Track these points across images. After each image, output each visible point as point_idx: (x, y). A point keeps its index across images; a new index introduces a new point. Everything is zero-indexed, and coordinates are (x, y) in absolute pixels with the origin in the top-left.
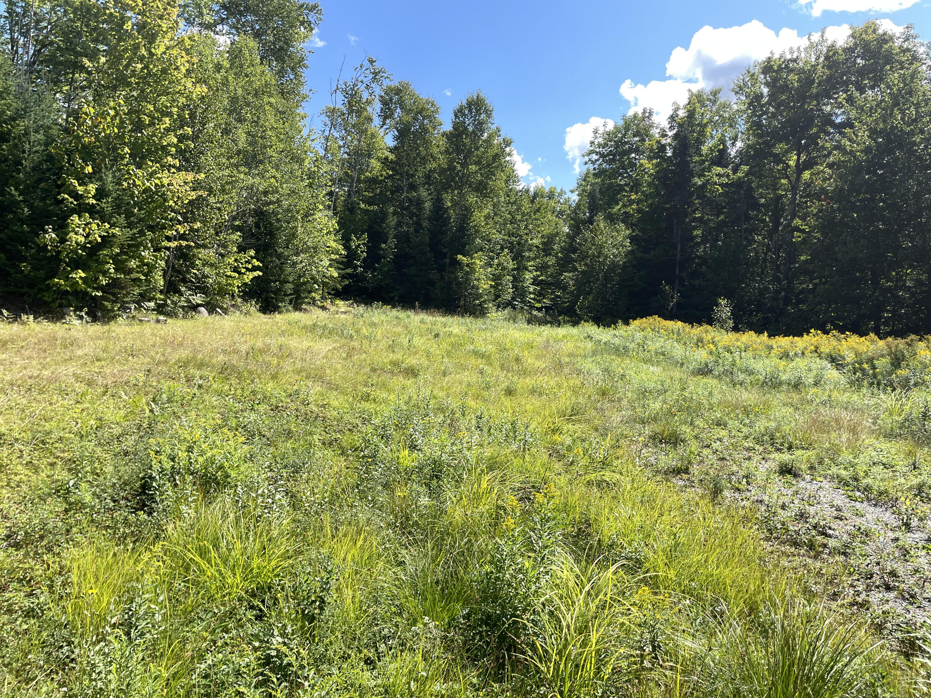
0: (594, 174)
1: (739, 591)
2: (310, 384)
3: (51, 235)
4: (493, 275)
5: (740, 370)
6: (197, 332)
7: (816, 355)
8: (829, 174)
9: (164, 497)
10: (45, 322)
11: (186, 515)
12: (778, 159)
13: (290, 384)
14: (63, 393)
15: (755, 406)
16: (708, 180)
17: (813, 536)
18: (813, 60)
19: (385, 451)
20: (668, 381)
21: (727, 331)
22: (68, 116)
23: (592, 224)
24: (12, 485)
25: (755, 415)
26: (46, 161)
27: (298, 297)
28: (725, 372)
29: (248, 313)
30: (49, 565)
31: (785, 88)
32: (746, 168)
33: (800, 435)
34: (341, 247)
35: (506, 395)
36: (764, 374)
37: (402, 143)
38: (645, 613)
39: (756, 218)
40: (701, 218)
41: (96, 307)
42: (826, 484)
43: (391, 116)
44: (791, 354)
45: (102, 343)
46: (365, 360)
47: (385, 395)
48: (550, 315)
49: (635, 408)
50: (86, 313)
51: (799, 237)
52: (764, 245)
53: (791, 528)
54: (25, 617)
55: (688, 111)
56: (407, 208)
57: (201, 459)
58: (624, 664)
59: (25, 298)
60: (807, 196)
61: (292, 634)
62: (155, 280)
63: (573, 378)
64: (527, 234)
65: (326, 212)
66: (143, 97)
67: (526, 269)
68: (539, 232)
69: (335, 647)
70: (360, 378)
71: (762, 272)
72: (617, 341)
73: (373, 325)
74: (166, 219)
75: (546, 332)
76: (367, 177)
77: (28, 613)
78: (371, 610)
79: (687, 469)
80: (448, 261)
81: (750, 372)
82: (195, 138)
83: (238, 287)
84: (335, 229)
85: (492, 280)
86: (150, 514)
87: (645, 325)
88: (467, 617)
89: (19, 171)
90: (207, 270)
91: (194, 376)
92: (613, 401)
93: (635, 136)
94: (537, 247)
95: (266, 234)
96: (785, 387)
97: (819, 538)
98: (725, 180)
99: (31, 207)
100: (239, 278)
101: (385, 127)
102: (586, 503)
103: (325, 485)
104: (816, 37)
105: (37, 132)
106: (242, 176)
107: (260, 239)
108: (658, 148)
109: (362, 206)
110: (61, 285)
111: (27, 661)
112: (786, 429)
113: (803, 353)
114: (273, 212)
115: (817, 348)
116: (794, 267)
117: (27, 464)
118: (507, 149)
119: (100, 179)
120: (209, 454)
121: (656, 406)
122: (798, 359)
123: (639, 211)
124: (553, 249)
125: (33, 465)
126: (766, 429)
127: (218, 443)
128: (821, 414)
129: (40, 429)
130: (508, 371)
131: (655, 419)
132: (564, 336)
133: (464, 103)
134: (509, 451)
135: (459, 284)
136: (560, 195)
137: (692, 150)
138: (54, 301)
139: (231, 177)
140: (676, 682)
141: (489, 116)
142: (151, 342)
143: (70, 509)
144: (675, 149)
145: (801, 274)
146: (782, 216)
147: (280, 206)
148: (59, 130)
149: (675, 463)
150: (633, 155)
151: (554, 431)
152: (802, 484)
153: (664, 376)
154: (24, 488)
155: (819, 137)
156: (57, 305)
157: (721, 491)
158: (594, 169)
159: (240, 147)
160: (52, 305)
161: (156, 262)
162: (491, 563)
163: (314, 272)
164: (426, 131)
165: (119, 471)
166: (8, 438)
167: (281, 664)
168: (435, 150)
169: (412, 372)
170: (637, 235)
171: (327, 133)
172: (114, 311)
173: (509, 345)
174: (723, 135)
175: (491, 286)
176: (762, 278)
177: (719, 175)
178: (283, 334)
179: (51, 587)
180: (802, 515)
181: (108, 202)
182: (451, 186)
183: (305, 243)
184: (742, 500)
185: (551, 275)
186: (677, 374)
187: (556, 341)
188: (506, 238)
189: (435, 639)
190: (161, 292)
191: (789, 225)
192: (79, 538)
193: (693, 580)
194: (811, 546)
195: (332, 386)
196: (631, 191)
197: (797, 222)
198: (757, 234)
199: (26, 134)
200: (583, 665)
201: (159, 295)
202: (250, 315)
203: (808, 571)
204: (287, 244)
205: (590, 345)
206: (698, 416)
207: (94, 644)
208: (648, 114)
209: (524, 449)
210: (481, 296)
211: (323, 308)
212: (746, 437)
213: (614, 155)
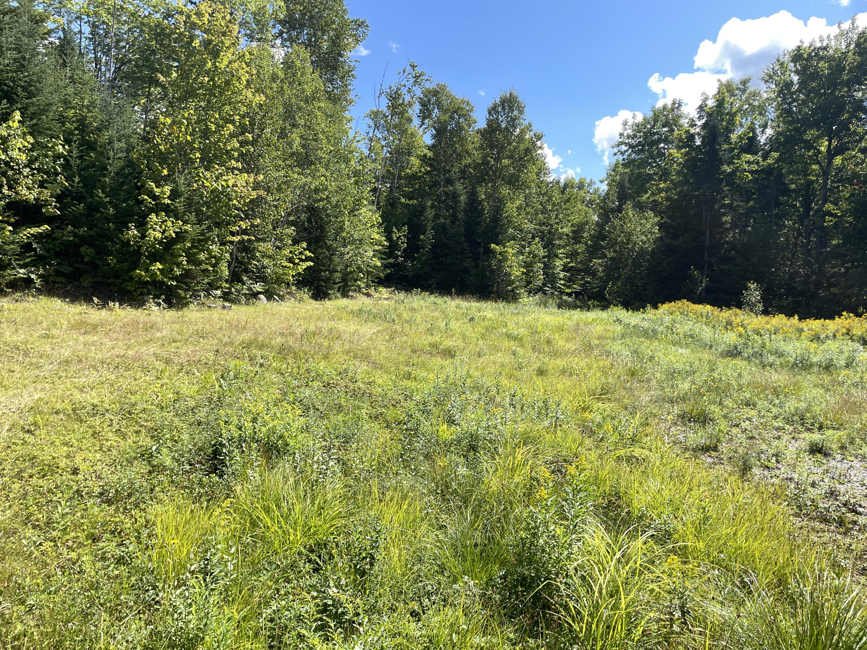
0: (623, 164)
1: (768, 564)
2: (357, 363)
3: (134, 232)
4: (525, 262)
5: (770, 352)
6: (258, 316)
7: (848, 337)
8: (861, 159)
9: (233, 462)
10: (129, 309)
11: (252, 478)
12: (809, 146)
13: (340, 363)
14: (146, 370)
15: (785, 387)
16: (737, 168)
17: (844, 513)
18: (844, 47)
19: (426, 426)
20: (697, 362)
21: (757, 314)
22: (146, 126)
23: (621, 213)
24: (104, 449)
25: (785, 396)
26: (128, 166)
27: (346, 285)
28: (755, 354)
29: (301, 300)
30: (136, 520)
31: (816, 75)
32: (776, 155)
33: (831, 415)
34: (384, 238)
35: (538, 375)
36: (794, 356)
37: (439, 142)
38: (674, 579)
39: (786, 203)
40: (731, 204)
41: (171, 295)
42: (857, 463)
43: (429, 116)
44: (822, 336)
45: (176, 327)
46: (406, 342)
47: (425, 374)
48: (579, 300)
49: (664, 388)
50: (164, 301)
51: (831, 221)
52: (794, 230)
53: (821, 505)
54: (117, 563)
55: (717, 101)
56: (443, 202)
57: (264, 429)
58: (654, 627)
59: (112, 288)
60: (839, 181)
61: (347, 586)
62: (222, 271)
63: (602, 359)
64: (557, 223)
65: (370, 207)
66: (210, 106)
67: (557, 256)
68: (569, 221)
69: (385, 599)
70: (401, 359)
71: (793, 257)
72: (646, 324)
73: (413, 310)
74: (231, 216)
75: (575, 317)
76: (407, 174)
77: (119, 560)
78: (416, 568)
79: (716, 446)
80: (482, 250)
81: (780, 355)
82: (254, 143)
83: (293, 276)
84: (378, 223)
85: (524, 267)
86: (221, 476)
87: (674, 309)
88: (504, 577)
89: (105, 176)
90: (266, 262)
91: (255, 356)
92: (642, 382)
93: (664, 126)
94: (567, 235)
95: (317, 228)
96: (816, 369)
97: (849, 515)
98: (755, 167)
99: (115, 207)
100: (293, 268)
101: (424, 127)
102: (616, 477)
103: (372, 454)
104: (846, 25)
105: (119, 140)
106: (296, 176)
107: (312, 233)
108: (686, 138)
109: (403, 200)
110: (142, 276)
111: (118, 602)
112: (817, 409)
113: (834, 336)
114: (323, 208)
115: (849, 330)
116: (826, 251)
117: (116, 431)
118: (539, 143)
119: (174, 181)
120: (271, 425)
121: (685, 386)
122: (829, 342)
123: (667, 199)
124: (582, 237)
125: (122, 432)
126: (797, 409)
127: (279, 415)
128: (852, 395)
129: (127, 401)
130: (540, 352)
131: (684, 399)
132: (593, 320)
133: (498, 102)
134: (541, 427)
135: (492, 271)
136: (590, 185)
137: (721, 139)
138: (135, 290)
139: (286, 177)
140: (704, 645)
141: (521, 112)
142: (218, 326)
143: (154, 471)
144: (704, 138)
145: (832, 258)
146: (813, 201)
147: (329, 202)
148: (138, 139)
149: (703, 441)
150: (662, 145)
151: (584, 409)
152: (833, 463)
153: (692, 358)
154: (115, 452)
155: (851, 123)
156: (139, 293)
157: (750, 468)
158: (623, 160)
159: (294, 150)
160: (134, 293)
161: (222, 254)
162: (525, 529)
163: (360, 262)
164: (461, 129)
165: (194, 439)
166: (100, 409)
167: (336, 612)
168: (470, 146)
169: (449, 353)
170: (665, 223)
171: (371, 135)
172: (186, 298)
173: (540, 329)
174: (752, 123)
175: (523, 273)
176: (792, 263)
177: (748, 162)
178: (332, 318)
179: (138, 538)
180: (832, 493)
181: (180, 202)
182: (485, 179)
183: (352, 235)
184: (771, 477)
185: (581, 262)
186: (706, 356)
187: (586, 324)
188: (537, 227)
189: (475, 596)
190: (226, 281)
191: (820, 210)
192: (161, 496)
193: (722, 552)
194: (841, 523)
195: (376, 366)
196: (660, 180)
197: (829, 206)
198: (788, 220)
199: (110, 142)
200: (614, 627)
201: (224, 284)
202: (304, 302)
203: (838, 547)
204: (336, 237)
205: (619, 328)
206: (727, 396)
207: (176, 588)
208: (677, 105)
209: (556, 425)
210: (513, 282)
211: (368, 295)
212: (776, 417)
213: (643, 146)
